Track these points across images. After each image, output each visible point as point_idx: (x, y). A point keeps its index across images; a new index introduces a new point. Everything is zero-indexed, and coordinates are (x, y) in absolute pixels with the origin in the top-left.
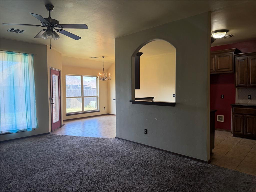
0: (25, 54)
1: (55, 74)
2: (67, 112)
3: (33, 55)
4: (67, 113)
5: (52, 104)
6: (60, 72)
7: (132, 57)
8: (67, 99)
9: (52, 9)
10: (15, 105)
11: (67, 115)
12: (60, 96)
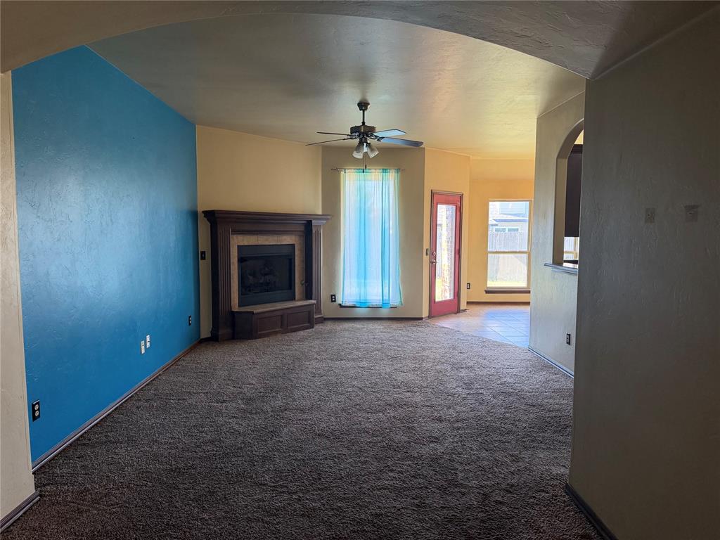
0: (384, 170)
1: (447, 202)
2: (488, 286)
3: (398, 170)
4: (487, 288)
5: (433, 263)
6: (461, 197)
7: (559, 160)
8: (489, 255)
9: (366, 109)
10: (365, 260)
11: (487, 292)
12: (457, 248)
